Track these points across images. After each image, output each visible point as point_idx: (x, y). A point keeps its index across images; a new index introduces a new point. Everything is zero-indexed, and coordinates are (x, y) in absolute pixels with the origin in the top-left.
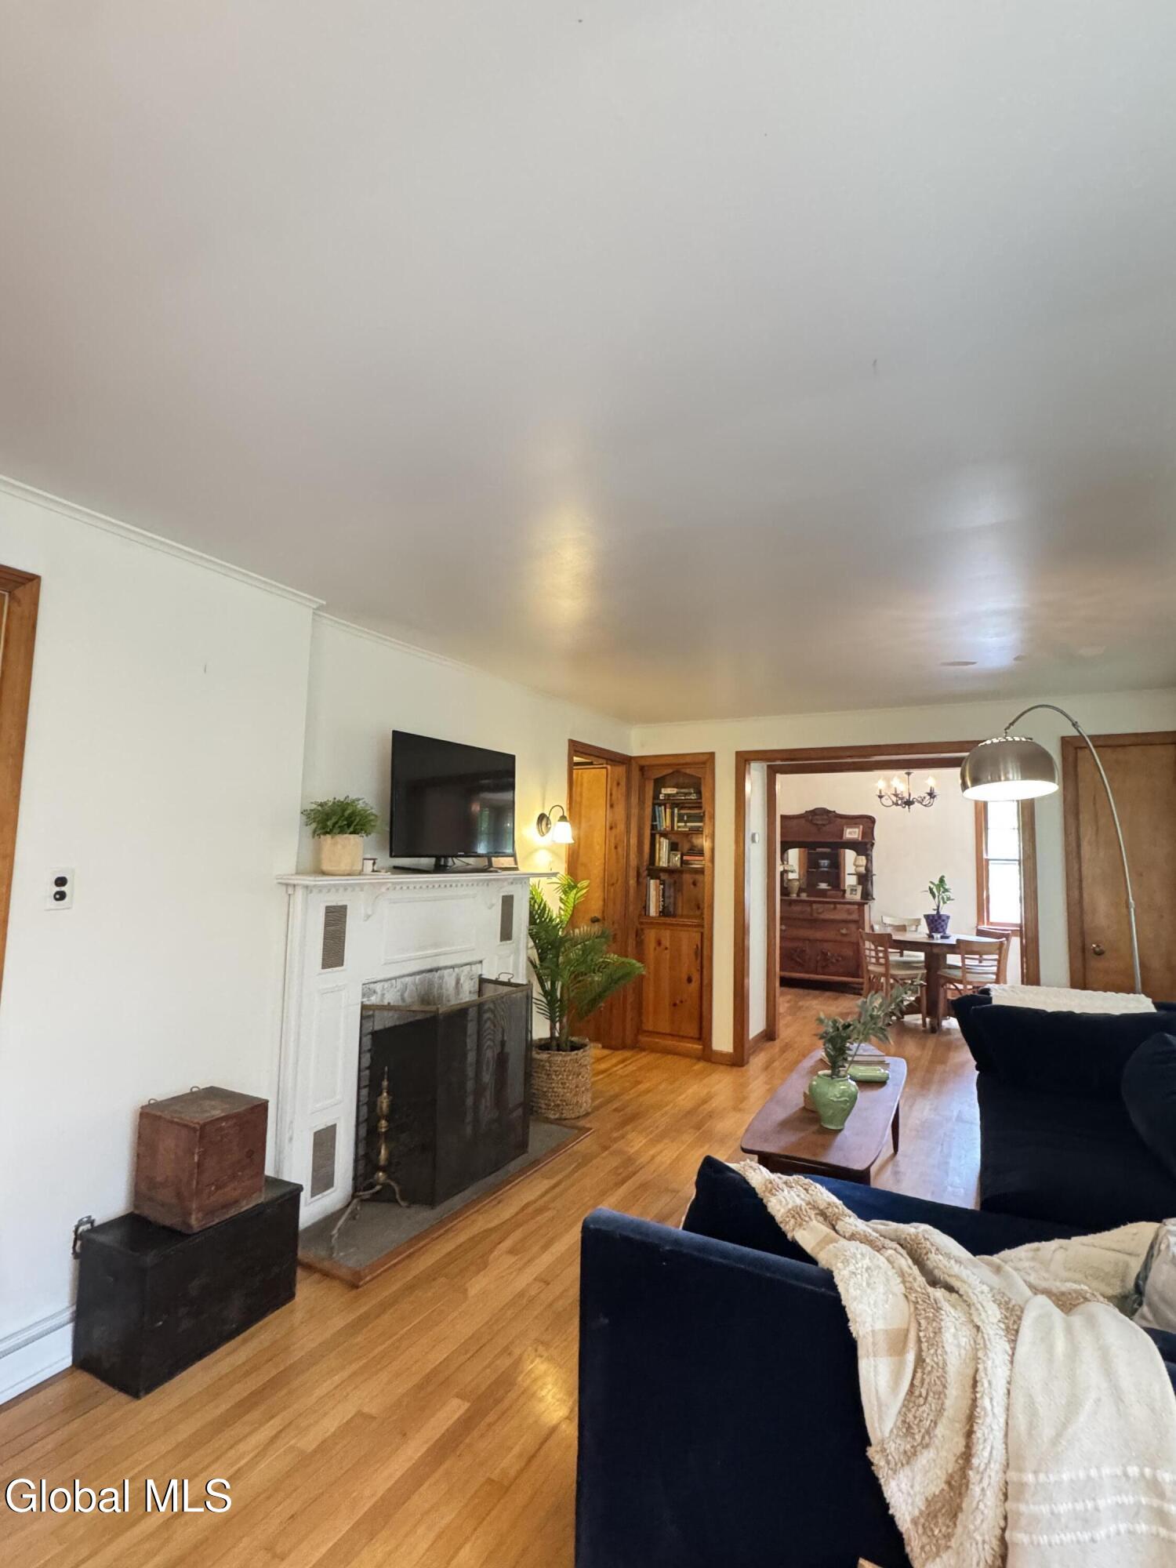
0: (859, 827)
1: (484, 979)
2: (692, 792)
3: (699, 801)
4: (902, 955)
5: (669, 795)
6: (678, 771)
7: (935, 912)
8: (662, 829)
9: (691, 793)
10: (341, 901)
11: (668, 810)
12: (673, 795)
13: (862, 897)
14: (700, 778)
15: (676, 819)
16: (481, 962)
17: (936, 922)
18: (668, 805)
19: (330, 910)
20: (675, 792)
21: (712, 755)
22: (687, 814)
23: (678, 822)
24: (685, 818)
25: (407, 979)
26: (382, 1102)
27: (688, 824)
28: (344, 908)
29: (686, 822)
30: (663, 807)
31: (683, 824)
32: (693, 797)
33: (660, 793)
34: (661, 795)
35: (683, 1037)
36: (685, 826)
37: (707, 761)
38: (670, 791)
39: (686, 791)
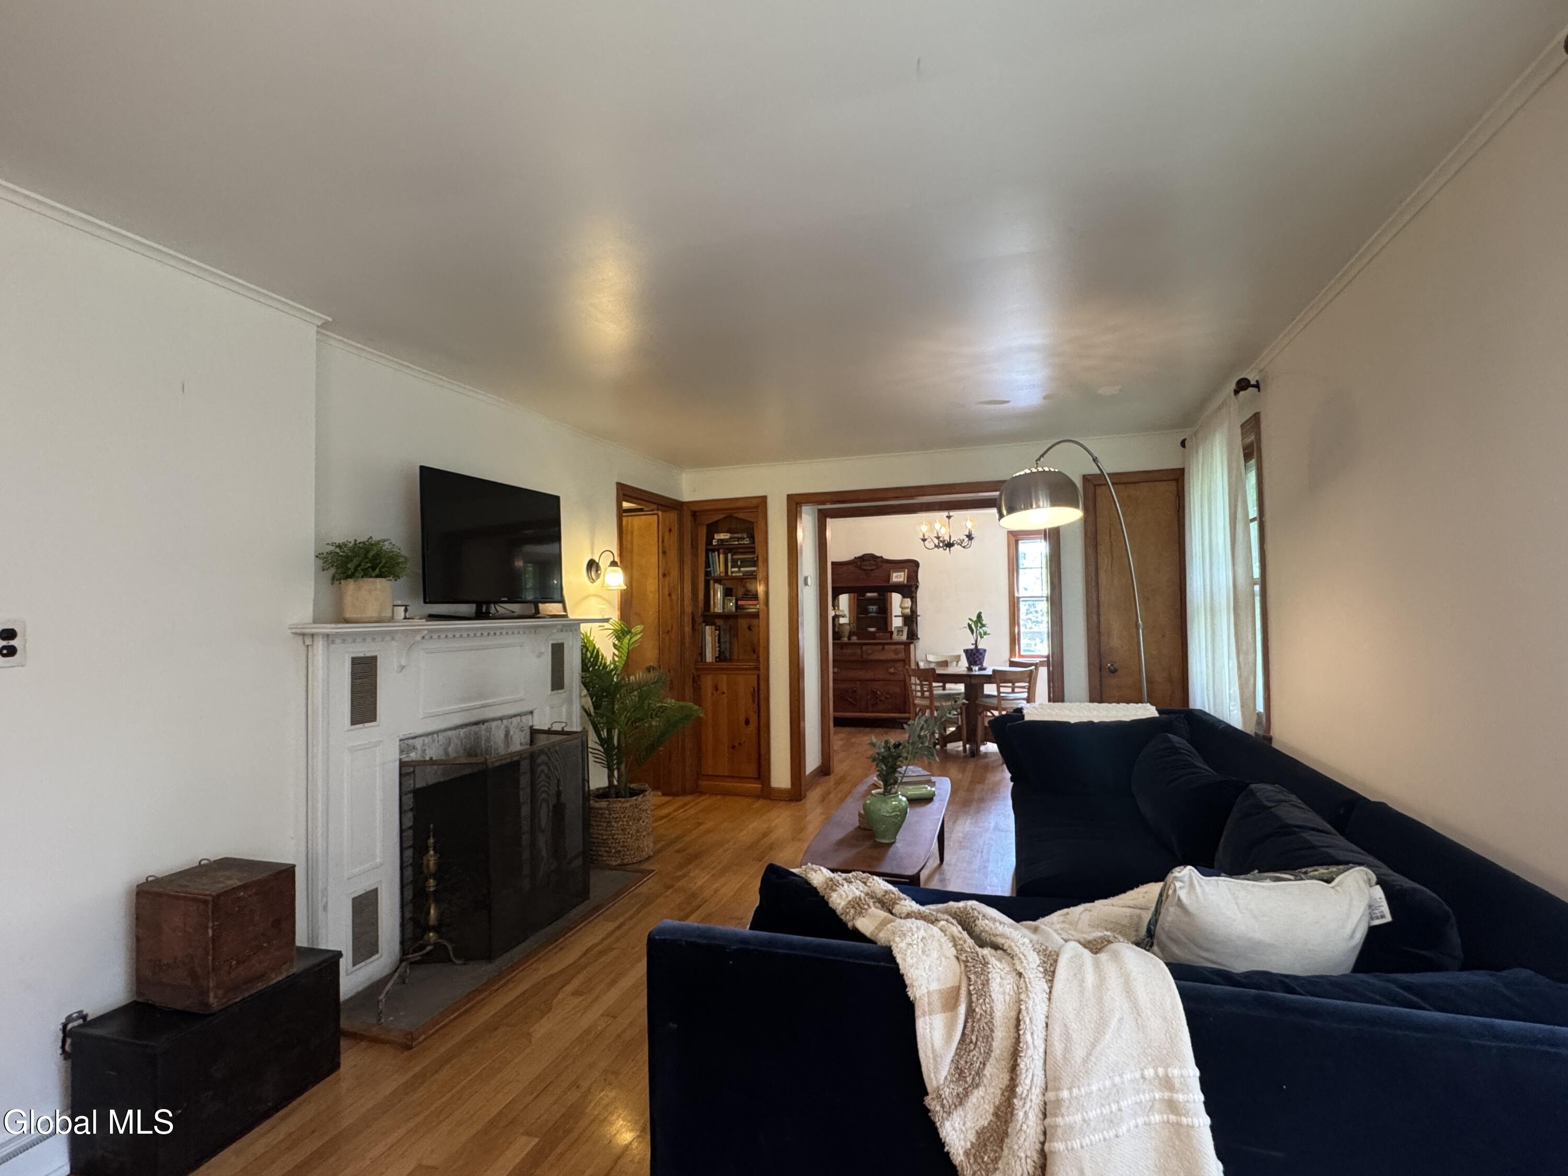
0: (904, 571)
1: (535, 730)
2: (745, 536)
3: (752, 545)
4: (944, 689)
5: (722, 540)
6: (730, 517)
7: (973, 647)
8: (716, 574)
9: (744, 538)
10: (369, 651)
11: (722, 557)
12: (727, 540)
13: (908, 638)
14: (751, 524)
15: (730, 564)
16: (532, 713)
17: (975, 656)
18: (721, 551)
19: (356, 662)
20: (728, 537)
21: (764, 498)
22: (740, 559)
23: (732, 567)
24: (739, 563)
25: (450, 733)
26: (429, 861)
27: (742, 569)
28: (374, 659)
29: (739, 567)
30: (716, 553)
31: (736, 569)
32: (747, 541)
33: (714, 539)
34: (714, 541)
35: (742, 778)
36: (739, 571)
37: (759, 505)
38: (723, 536)
39: (739, 535)
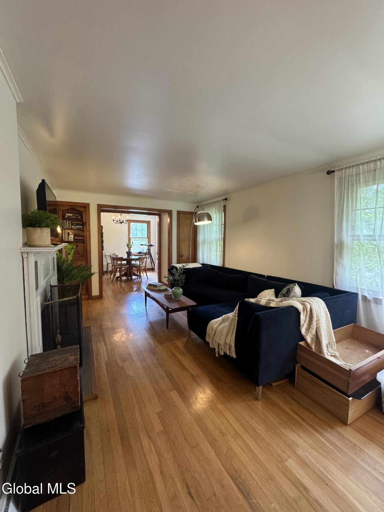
2: (79, 216)
3: (82, 219)
5: (69, 216)
6: (73, 209)
7: (128, 251)
8: (65, 228)
11: (67, 222)
12: (71, 216)
14: (82, 212)
17: (129, 254)
18: (67, 220)
19: (35, 263)
20: (72, 215)
21: (88, 204)
22: (75, 223)
23: (71, 225)
25: (43, 291)
26: (58, 339)
27: (76, 226)
28: (37, 261)
29: (75, 226)
30: (65, 220)
31: (74, 226)
32: (79, 217)
34: (66, 216)
36: (75, 227)
37: (86, 206)
38: (69, 215)
39: (76, 215)
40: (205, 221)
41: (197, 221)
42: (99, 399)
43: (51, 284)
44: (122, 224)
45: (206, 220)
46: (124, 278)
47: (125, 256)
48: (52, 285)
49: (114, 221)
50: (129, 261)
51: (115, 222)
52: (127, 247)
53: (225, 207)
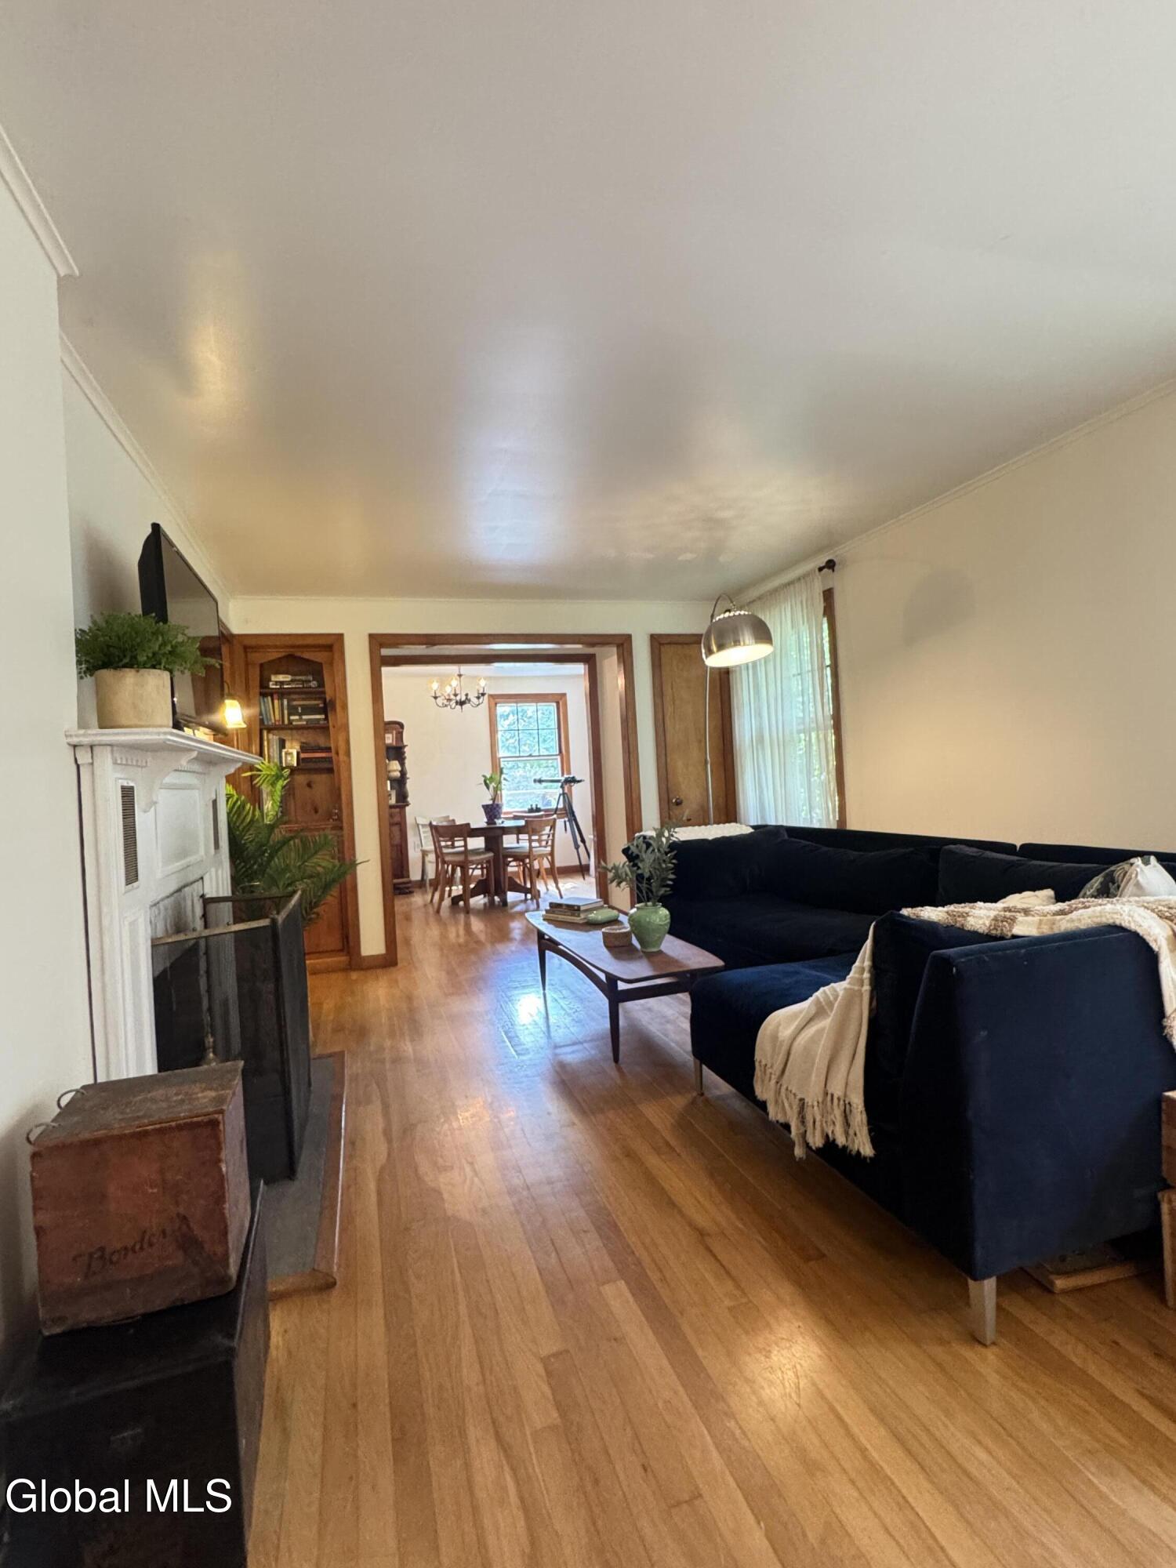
0: (392, 733)
2: (311, 679)
3: (320, 689)
4: (453, 846)
5: (282, 683)
6: (291, 657)
7: (491, 802)
8: (270, 723)
9: (310, 681)
11: (276, 702)
12: (288, 683)
13: (397, 801)
14: (321, 664)
15: (286, 712)
16: (202, 878)
17: (492, 811)
18: (275, 696)
20: (289, 680)
21: (340, 637)
22: (300, 705)
23: (290, 714)
24: (300, 710)
25: (166, 901)
27: (304, 717)
29: (300, 715)
30: (269, 698)
31: (297, 717)
32: (314, 684)
33: (270, 680)
34: (271, 683)
35: (323, 952)
36: (301, 720)
37: (332, 645)
38: (281, 678)
39: (303, 678)
40: (744, 644)
41: (714, 648)
42: (336, 1292)
43: (205, 893)
44: (463, 707)
45: (747, 642)
46: (479, 901)
47: (480, 821)
48: (208, 896)
49: (436, 698)
50: (493, 835)
51: (440, 701)
52: (485, 787)
53: (828, 595)
